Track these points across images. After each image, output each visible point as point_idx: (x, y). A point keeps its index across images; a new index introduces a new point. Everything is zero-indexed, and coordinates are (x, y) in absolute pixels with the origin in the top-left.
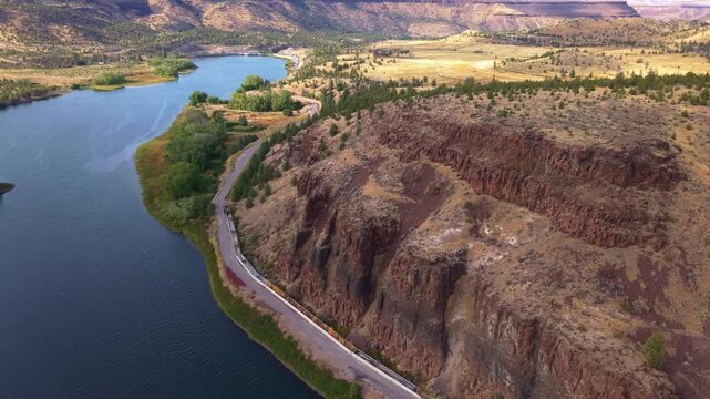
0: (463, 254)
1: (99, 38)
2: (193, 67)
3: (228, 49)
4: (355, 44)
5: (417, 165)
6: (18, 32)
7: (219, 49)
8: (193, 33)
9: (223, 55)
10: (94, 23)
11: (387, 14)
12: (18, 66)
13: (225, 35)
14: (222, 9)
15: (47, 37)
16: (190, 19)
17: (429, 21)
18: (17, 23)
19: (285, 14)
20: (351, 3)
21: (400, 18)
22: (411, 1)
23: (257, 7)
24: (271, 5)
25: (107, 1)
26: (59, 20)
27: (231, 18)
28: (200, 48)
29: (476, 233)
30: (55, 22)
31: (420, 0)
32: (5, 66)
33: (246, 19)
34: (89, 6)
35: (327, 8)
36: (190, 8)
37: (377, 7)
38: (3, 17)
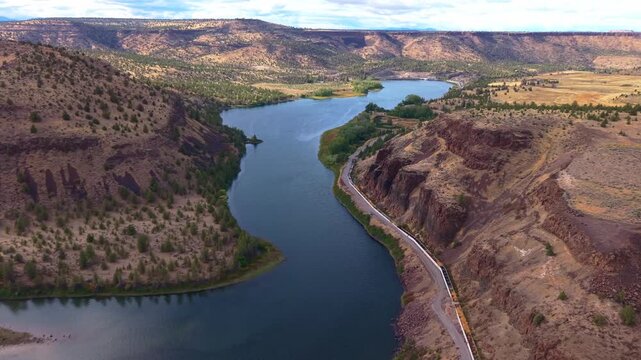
0: (427, 173)
1: (325, 64)
2: (380, 87)
3: (413, 75)
5: (431, 138)
6: (278, 59)
7: (406, 75)
8: (392, 61)
9: (409, 79)
10: (324, 53)
11: (574, 47)
12: (274, 81)
13: (416, 63)
14: (420, 42)
15: (295, 64)
16: (392, 50)
18: (278, 53)
19: (473, 46)
20: (539, 37)
21: (587, 50)
22: (604, 34)
23: (450, 40)
24: (462, 39)
25: (336, 37)
26: (303, 51)
27: (425, 50)
28: (392, 74)
29: (437, 166)
30: (301, 53)
31: (614, 34)
32: (267, 81)
33: (437, 51)
34: (324, 41)
35: (514, 41)
36: (394, 41)
37: (564, 40)
38: (271, 49)
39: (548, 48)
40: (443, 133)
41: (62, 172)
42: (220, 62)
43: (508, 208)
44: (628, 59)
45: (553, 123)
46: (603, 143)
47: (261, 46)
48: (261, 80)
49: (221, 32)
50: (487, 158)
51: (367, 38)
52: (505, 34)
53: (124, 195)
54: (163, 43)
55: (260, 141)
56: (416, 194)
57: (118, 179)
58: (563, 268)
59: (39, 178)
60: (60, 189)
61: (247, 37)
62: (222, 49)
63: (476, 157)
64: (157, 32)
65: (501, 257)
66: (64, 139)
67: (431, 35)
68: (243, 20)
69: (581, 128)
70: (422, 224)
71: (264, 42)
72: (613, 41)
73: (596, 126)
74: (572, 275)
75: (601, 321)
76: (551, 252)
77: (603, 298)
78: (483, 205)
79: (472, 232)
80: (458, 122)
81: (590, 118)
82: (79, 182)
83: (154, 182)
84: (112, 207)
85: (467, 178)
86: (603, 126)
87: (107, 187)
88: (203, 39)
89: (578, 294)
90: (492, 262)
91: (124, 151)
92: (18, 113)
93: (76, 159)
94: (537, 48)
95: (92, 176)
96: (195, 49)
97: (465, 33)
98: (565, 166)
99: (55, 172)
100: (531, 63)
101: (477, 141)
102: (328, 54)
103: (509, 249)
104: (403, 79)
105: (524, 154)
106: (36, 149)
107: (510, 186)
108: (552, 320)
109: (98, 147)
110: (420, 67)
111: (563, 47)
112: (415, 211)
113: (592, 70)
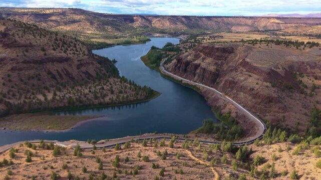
0: (200, 64)
1: (120, 31)
2: (149, 40)
3: (160, 35)
4: (208, 34)
5: (197, 53)
6: (96, 28)
7: (158, 35)
8: (149, 29)
9: (159, 37)
10: (117, 25)
11: (223, 22)
12: (99, 38)
13: (160, 30)
14: (159, 20)
15: (104, 30)
16: (147, 24)
17: (241, 25)
18: (96, 25)
19: (182, 22)
20: (209, 18)
21: (229, 24)
22: (235, 17)
23: (172, 20)
24: (177, 19)
25: (120, 18)
26: (107, 24)
27: (163, 24)
28: (151, 35)
29: (203, 61)
30: (106, 25)
31: (238, 17)
32: (96, 38)
33: (167, 25)
34: (114, 19)
35: (199, 20)
36: (148, 20)
37: (219, 20)
38: (92, 23)
39: (213, 23)
40: (201, 51)
41: (62, 70)
42: (68, 29)
43: (231, 70)
44: (244, 28)
45: (238, 46)
46: (255, 50)
47: (86, 22)
48: (93, 38)
49: (62, 15)
50: (221, 56)
51: (135, 18)
52: (195, 17)
53: (89, 78)
54: (32, 20)
55: (117, 61)
56: (198, 71)
57: (83, 73)
58: (255, 78)
59: (55, 73)
60: (64, 77)
61: (77, 17)
62: (66, 24)
63: (218, 56)
64: (27, 14)
65: (236, 80)
66: (59, 58)
67: (164, 17)
68: (72, 9)
69: (247, 46)
70: (203, 79)
71: (88, 20)
72: (238, 20)
73: (251, 45)
74: (258, 79)
75: (267, 87)
76: (250, 76)
77: (267, 82)
78: (223, 71)
79: (221, 79)
80: (207, 47)
81: (249, 43)
82: (70, 74)
83: (97, 74)
84: (86, 82)
85: (216, 63)
86: (254, 45)
87: (81, 76)
88: (53, 18)
89: (260, 82)
90: (234, 82)
91: (82, 62)
92: (35, 48)
93: (65, 65)
94: (209, 23)
95: (74, 72)
96: (51, 23)
97: (178, 16)
98: (246, 57)
99: (60, 70)
100: (208, 29)
101: (217, 52)
102: (119, 26)
103: (237, 78)
104: (157, 37)
105: (232, 55)
106: (49, 62)
107: (230, 64)
108: (255, 89)
109: (71, 61)
110: (163, 32)
111: (219, 23)
112: (199, 76)
113: (232, 32)
